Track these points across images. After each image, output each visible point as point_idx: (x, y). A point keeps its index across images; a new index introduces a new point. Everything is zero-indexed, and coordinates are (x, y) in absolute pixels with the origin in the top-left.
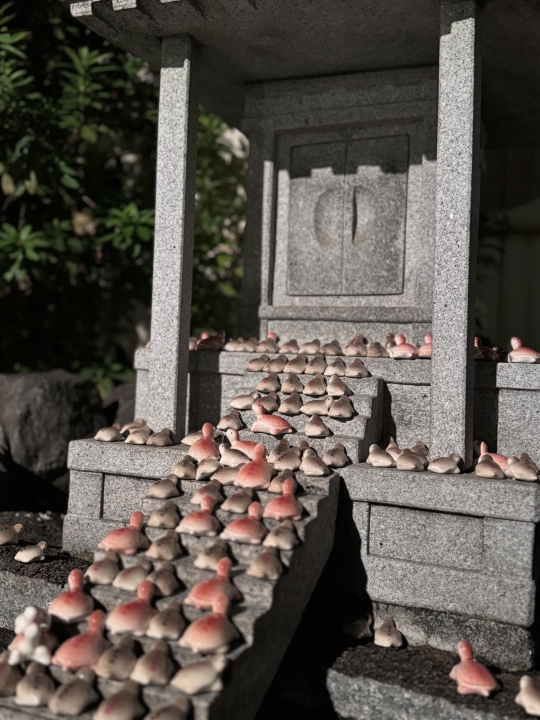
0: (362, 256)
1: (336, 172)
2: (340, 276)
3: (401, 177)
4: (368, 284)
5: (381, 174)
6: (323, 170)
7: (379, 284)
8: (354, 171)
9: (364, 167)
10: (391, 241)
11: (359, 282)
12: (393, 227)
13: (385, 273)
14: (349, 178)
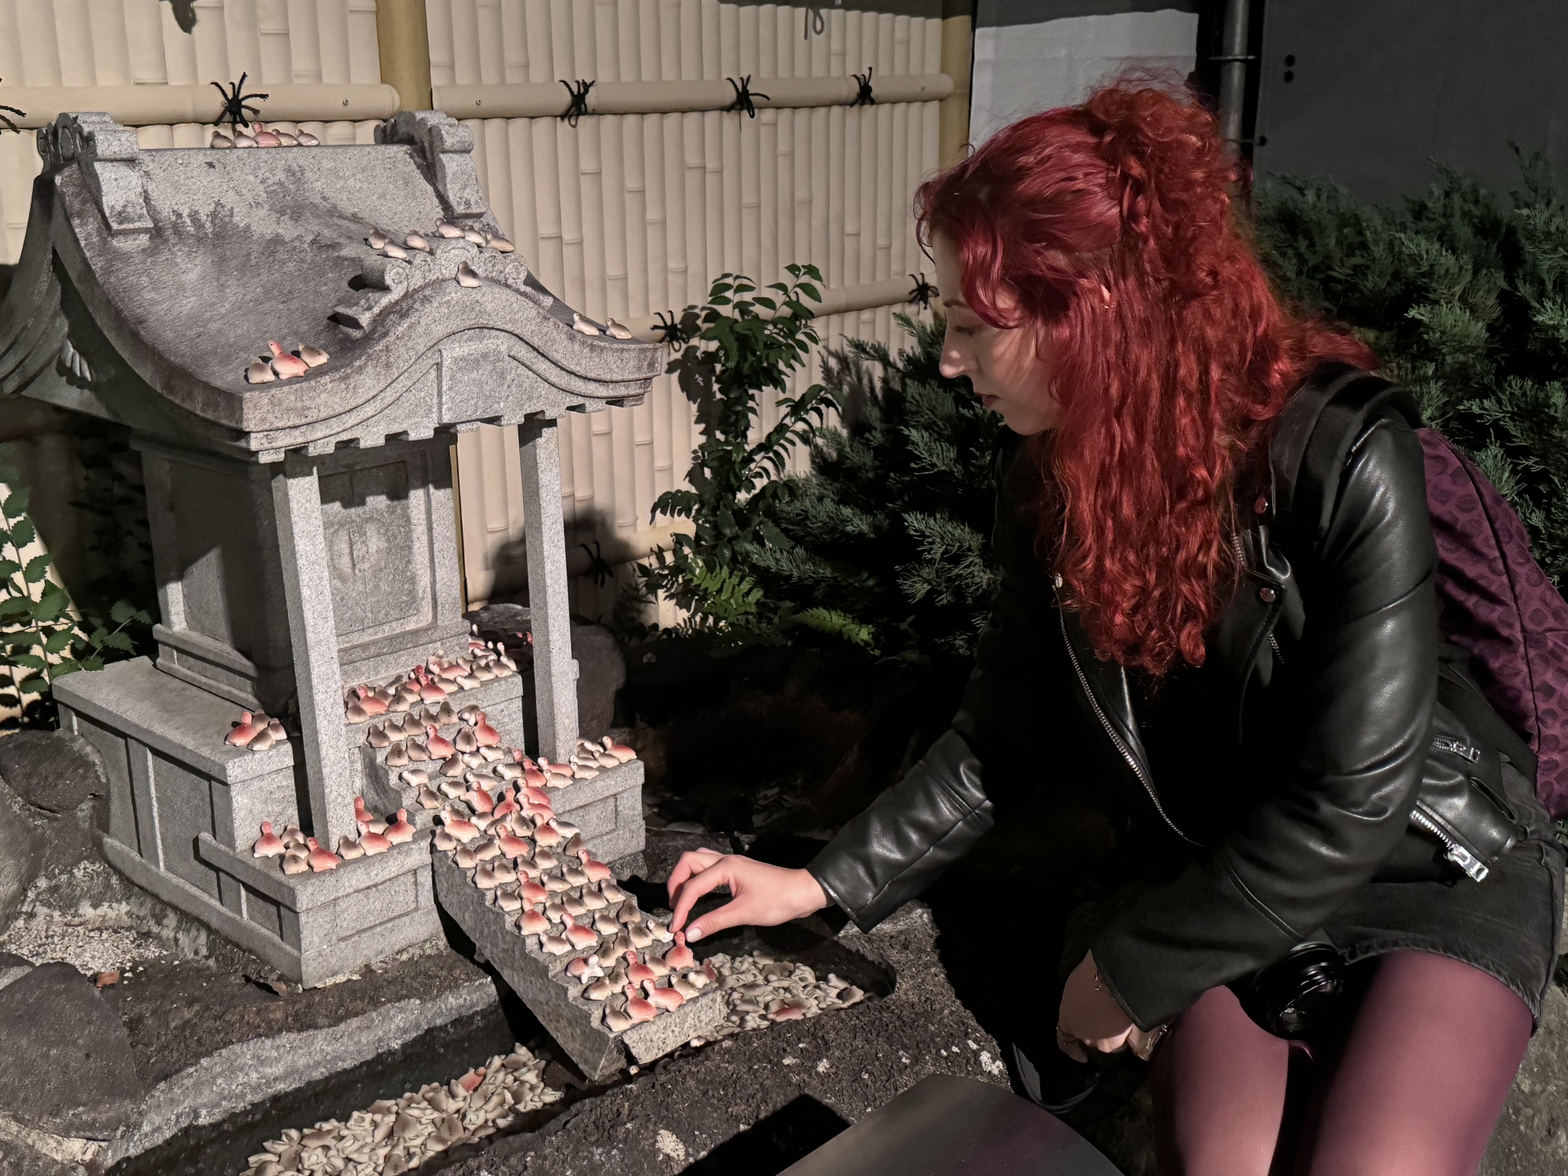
0: (384, 587)
1: (346, 506)
2: (364, 611)
3: (403, 502)
4: (392, 612)
5: (388, 502)
6: (331, 505)
7: (401, 610)
8: (363, 503)
9: (371, 498)
10: (407, 566)
11: (383, 612)
12: (406, 553)
13: (405, 598)
14: (360, 510)
